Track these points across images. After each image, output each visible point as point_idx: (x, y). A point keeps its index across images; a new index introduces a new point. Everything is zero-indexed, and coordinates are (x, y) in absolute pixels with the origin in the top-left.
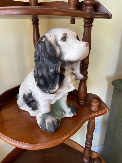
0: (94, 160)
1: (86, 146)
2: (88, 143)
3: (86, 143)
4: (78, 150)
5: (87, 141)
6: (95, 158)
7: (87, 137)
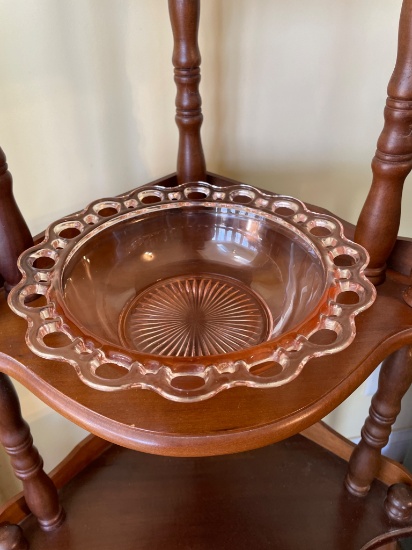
0: (390, 490)
1: (363, 442)
2: (374, 431)
3: (365, 431)
4: (328, 448)
5: (370, 421)
6: (392, 486)
7: (373, 409)
